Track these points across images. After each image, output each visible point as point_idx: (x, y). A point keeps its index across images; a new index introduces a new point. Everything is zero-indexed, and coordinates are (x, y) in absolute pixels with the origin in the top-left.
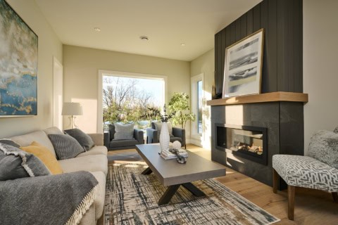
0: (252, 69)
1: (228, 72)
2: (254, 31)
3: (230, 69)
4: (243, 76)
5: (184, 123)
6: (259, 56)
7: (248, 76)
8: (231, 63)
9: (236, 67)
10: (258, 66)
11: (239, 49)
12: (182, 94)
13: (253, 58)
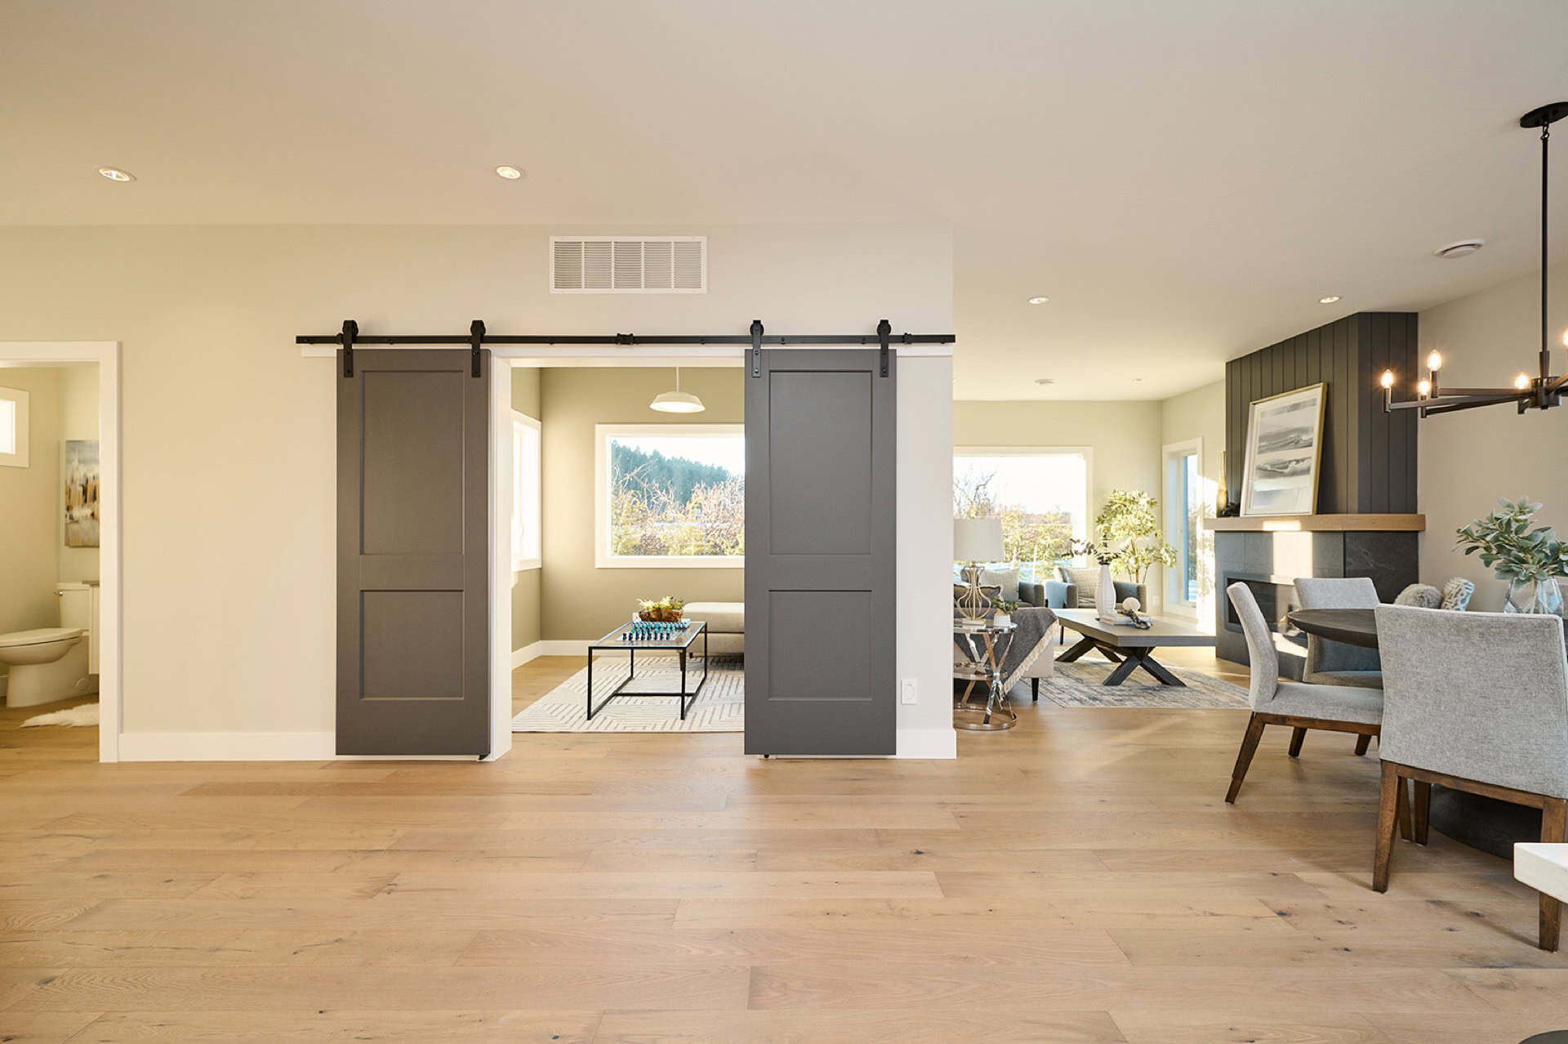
0: (1303, 460)
1: (1253, 458)
2: (1308, 384)
3: (1260, 452)
4: (1286, 471)
5: (1142, 571)
6: (1315, 436)
7: (1294, 473)
8: (1261, 439)
9: (1272, 450)
10: (1311, 455)
11: (1280, 411)
12: (1135, 494)
13: (1305, 437)
